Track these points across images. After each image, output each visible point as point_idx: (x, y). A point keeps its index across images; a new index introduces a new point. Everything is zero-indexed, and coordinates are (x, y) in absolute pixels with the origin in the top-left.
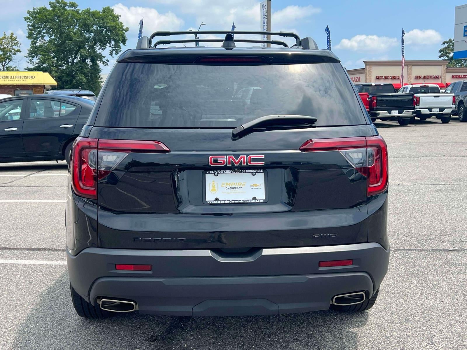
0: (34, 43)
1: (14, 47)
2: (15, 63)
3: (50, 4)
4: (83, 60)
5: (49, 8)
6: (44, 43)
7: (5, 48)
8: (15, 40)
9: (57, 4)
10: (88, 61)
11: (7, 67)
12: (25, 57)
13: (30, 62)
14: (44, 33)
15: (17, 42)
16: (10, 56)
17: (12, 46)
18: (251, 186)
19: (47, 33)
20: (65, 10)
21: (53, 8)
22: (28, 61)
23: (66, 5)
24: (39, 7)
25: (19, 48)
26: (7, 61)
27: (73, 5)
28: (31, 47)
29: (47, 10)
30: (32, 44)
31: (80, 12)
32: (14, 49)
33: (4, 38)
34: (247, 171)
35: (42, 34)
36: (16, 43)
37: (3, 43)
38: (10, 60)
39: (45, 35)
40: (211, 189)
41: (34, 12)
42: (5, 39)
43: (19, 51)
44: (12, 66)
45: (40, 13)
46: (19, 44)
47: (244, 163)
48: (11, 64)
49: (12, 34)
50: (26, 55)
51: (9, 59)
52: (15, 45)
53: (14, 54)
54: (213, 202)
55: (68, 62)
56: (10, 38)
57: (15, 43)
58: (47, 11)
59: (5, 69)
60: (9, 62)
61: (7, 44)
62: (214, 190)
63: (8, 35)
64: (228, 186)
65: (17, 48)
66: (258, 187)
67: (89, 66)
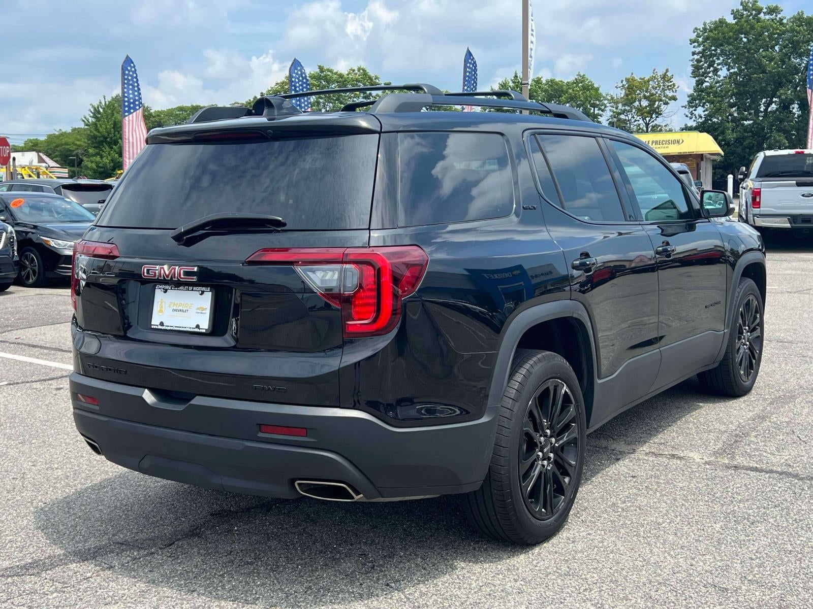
0: (700, 83)
1: (667, 92)
2: (665, 119)
3: (732, 14)
4: (785, 106)
5: (730, 20)
6: (718, 82)
7: (652, 95)
8: (669, 81)
9: (745, 13)
10: (793, 108)
11: (652, 126)
12: (682, 107)
13: (690, 115)
14: (718, 65)
15: (672, 83)
16: (659, 107)
17: (664, 90)
18: (198, 309)
19: (725, 63)
20: (759, 20)
21: (738, 18)
22: (687, 114)
23: (759, 11)
24: (714, 20)
25: (674, 94)
26: (654, 116)
27: (773, 10)
28: (695, 90)
29: (726, 22)
30: (697, 85)
31: (785, 21)
32: (666, 96)
33: (653, 78)
34: (194, 288)
35: (715, 65)
36: (671, 86)
37: (651, 86)
38: (659, 114)
39: (719, 67)
40: (158, 309)
41: (705, 29)
42: (653, 81)
43: (674, 98)
44: (661, 124)
45: (715, 29)
46: (676, 87)
47: (174, 278)
48: (659, 121)
49: (667, 70)
50: (684, 105)
51: (657, 113)
52: (669, 90)
53: (666, 103)
54: (157, 327)
55: (757, 112)
56: (662, 78)
57: (668, 86)
58: (727, 25)
59: (649, 130)
60: (657, 117)
61: (656, 87)
62: (161, 311)
63: (660, 72)
64: (175, 308)
65: (670, 94)
66: (204, 312)
67: (796, 116)
